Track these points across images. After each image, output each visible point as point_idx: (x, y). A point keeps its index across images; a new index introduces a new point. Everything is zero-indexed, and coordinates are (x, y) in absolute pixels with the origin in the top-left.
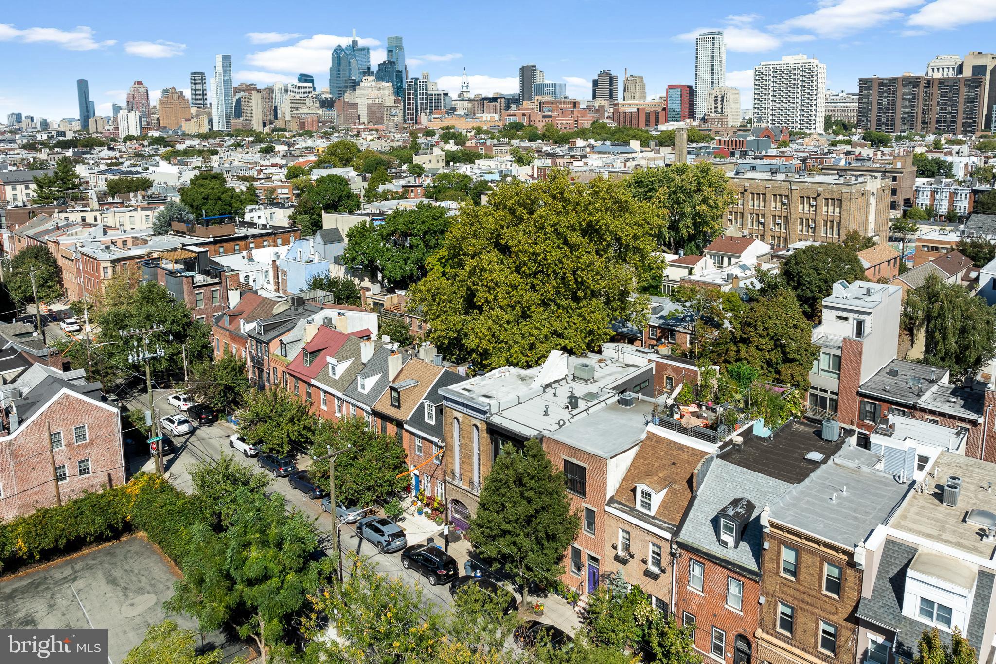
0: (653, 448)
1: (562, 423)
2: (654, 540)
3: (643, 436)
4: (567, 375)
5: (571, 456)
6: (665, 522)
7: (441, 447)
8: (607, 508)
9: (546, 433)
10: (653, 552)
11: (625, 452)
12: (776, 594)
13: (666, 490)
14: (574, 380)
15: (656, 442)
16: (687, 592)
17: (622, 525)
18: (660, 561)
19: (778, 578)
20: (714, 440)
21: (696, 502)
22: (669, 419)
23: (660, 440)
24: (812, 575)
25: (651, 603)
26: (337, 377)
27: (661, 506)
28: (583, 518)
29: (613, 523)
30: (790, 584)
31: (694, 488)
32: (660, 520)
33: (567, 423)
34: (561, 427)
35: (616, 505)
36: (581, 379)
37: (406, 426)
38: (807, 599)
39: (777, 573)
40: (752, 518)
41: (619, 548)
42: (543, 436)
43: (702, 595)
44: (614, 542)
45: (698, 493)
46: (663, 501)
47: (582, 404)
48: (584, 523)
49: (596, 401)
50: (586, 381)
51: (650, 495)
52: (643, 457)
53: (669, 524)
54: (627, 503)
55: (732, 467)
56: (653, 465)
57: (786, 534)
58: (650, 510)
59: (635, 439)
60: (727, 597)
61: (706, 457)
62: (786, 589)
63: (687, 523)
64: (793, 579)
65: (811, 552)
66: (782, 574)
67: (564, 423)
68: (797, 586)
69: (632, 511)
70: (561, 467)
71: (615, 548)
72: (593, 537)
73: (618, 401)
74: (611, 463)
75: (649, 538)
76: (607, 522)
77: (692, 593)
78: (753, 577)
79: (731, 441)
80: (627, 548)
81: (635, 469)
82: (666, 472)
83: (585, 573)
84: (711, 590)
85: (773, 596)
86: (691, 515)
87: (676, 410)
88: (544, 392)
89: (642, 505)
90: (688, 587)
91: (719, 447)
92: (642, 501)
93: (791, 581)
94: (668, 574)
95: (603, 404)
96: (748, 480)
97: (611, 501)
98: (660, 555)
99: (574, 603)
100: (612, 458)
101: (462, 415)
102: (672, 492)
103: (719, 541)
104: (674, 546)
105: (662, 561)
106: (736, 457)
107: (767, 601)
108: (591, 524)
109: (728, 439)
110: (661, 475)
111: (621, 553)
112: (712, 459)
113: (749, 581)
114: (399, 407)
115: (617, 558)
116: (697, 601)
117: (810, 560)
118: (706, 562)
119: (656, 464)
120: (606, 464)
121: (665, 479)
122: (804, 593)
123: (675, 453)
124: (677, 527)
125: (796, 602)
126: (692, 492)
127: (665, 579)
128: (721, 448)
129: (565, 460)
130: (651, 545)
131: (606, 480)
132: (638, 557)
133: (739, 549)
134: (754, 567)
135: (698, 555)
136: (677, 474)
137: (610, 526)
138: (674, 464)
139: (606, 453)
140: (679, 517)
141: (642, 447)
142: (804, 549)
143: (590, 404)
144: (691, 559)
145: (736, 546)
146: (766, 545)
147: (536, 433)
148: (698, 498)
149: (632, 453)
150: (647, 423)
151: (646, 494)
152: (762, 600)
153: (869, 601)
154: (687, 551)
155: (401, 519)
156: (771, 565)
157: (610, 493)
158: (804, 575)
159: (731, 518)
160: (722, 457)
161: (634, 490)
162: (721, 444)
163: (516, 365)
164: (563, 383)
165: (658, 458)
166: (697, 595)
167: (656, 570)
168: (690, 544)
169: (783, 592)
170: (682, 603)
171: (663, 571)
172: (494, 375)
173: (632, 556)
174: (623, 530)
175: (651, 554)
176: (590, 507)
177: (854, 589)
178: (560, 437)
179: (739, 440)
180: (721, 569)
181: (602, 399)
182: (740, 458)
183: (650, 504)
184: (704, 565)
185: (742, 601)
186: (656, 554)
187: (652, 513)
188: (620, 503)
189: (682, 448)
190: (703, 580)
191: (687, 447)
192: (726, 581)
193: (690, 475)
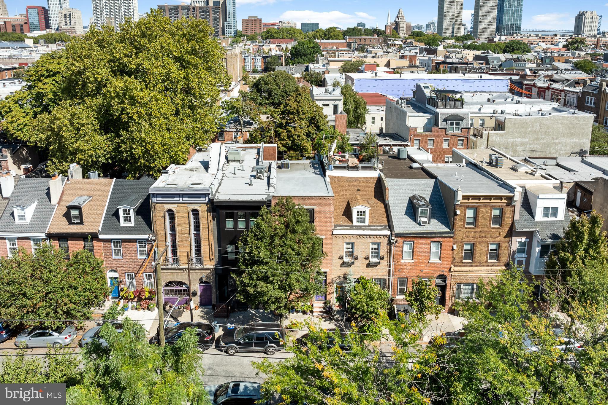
0: (339, 184)
2: (374, 239)
3: (328, 180)
6: (378, 226)
8: (334, 232)
9: (272, 194)
10: (372, 249)
12: (464, 240)
14: (228, 163)
15: (338, 180)
16: (401, 264)
17: (345, 240)
18: (378, 253)
19: (464, 229)
21: (390, 206)
23: (340, 179)
24: (485, 219)
27: (369, 217)
29: (340, 241)
30: (472, 230)
31: (387, 199)
32: (374, 226)
34: (275, 188)
35: (338, 228)
36: (235, 161)
38: (482, 235)
39: (464, 226)
41: (345, 257)
42: (272, 197)
43: (413, 261)
44: (340, 254)
45: (389, 201)
46: (369, 214)
51: (364, 212)
53: (382, 226)
54: (346, 224)
55: (395, 180)
56: (346, 195)
57: (471, 201)
58: (364, 222)
60: (430, 256)
62: (469, 234)
63: (393, 221)
64: (472, 226)
65: (485, 206)
66: (466, 226)
68: (477, 229)
69: (352, 227)
71: (341, 258)
73: (279, 167)
75: (370, 240)
76: (334, 242)
77: (405, 264)
78: (448, 235)
81: (336, 202)
84: (420, 256)
85: (461, 242)
86: (392, 215)
89: (357, 221)
90: (402, 261)
92: (358, 218)
93: (473, 228)
94: (385, 258)
96: (409, 185)
97: (335, 226)
98: (378, 249)
99: (311, 312)
101: (176, 205)
103: (419, 224)
104: (393, 238)
105: (381, 252)
107: (457, 247)
111: (346, 260)
113: (445, 239)
114: (81, 223)
115: (343, 265)
116: (409, 267)
117: (484, 211)
118: (415, 240)
119: (348, 194)
120: (333, 200)
121: (363, 200)
122: (481, 232)
123: (356, 183)
124: (389, 225)
125: (476, 240)
126: (384, 202)
127: (384, 263)
130: (371, 244)
131: (333, 212)
132: (361, 257)
133: (432, 223)
135: (409, 237)
136: (365, 195)
137: (337, 244)
139: (328, 193)
140: (385, 219)
142: (480, 206)
144: (404, 241)
145: (430, 222)
146: (458, 212)
148: (390, 204)
151: (361, 212)
152: (455, 247)
153: (518, 220)
154: (401, 237)
156: (461, 223)
158: (481, 221)
159: (426, 206)
161: (346, 214)
164: (225, 166)
165: (346, 190)
166: (409, 263)
167: (376, 260)
168: (402, 232)
169: (467, 237)
170: (397, 273)
171: (382, 258)
173: (356, 258)
174: (347, 243)
175: (371, 251)
177: (509, 218)
178: (284, 194)
180: (426, 239)
183: (364, 219)
184: (413, 242)
185: (441, 253)
186: (375, 249)
187: (367, 223)
188: (340, 226)
189: (357, 179)
190: (413, 252)
191: (360, 178)
192: (429, 245)
193: (374, 193)
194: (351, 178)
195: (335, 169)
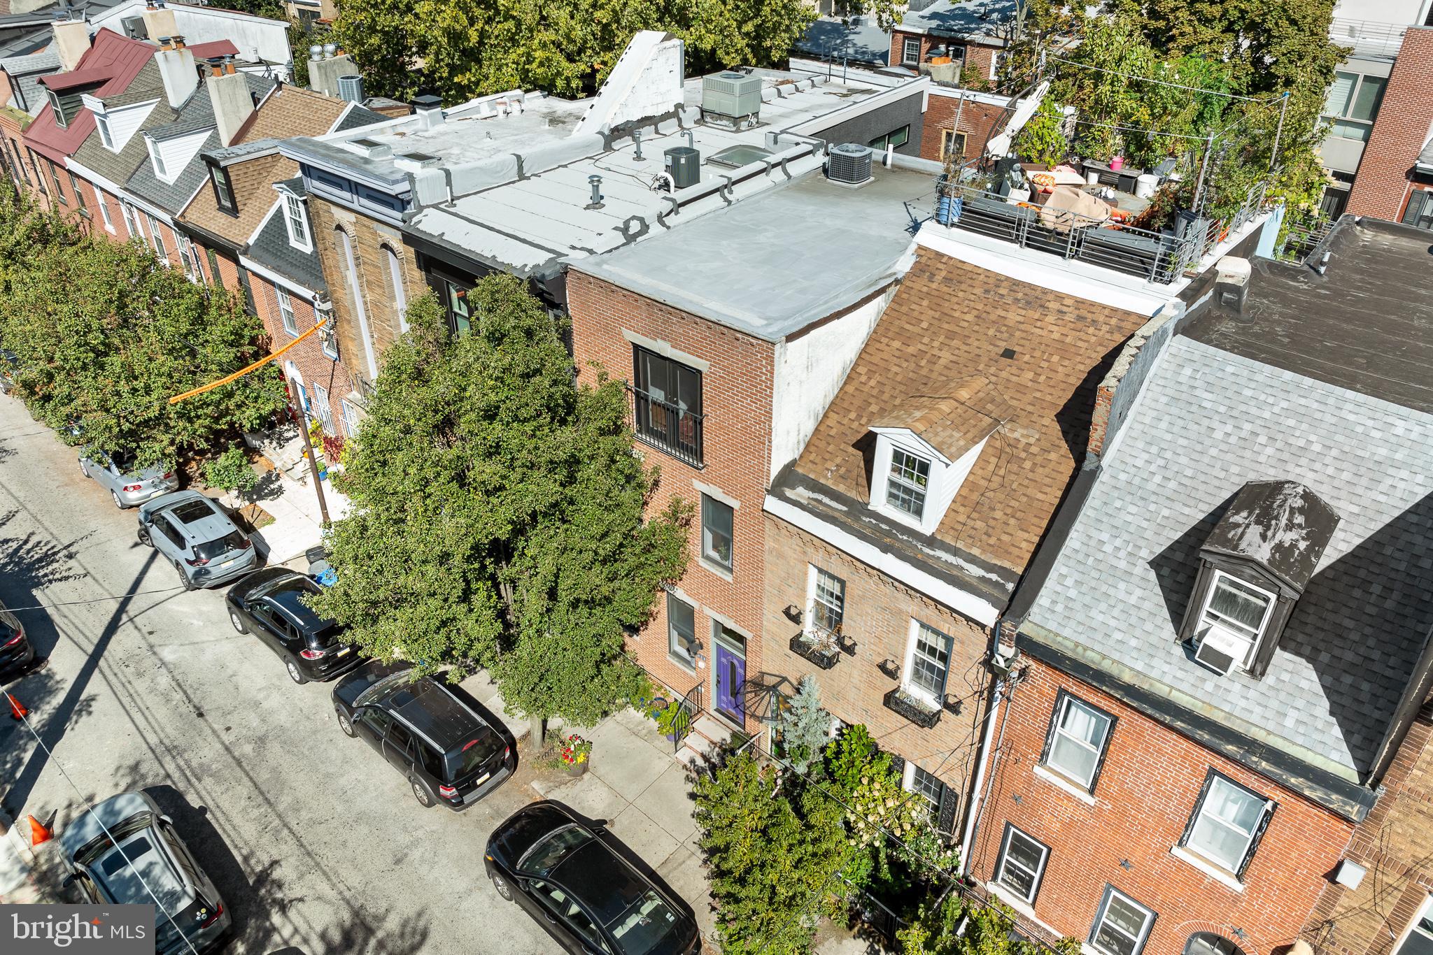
0: (936, 301)
1: (635, 227)
2: (930, 614)
3: (904, 265)
4: (679, 106)
5: (655, 335)
6: (972, 560)
7: (327, 313)
8: (772, 504)
9: (577, 260)
10: (921, 645)
11: (838, 315)
13: (977, 449)
14: (701, 121)
15: (947, 280)
16: (1030, 780)
17: (819, 558)
18: (943, 675)
20: (1160, 270)
21: (1096, 490)
22: (993, 207)
23: (959, 273)
25: (899, 784)
26: (117, 148)
27: (961, 499)
28: (697, 521)
29: (791, 548)
31: (1092, 445)
32: (955, 552)
33: (655, 229)
34: (631, 239)
35: (801, 493)
36: (721, 116)
37: (244, 260)
40: (1323, 563)
41: (809, 619)
42: (566, 270)
43: (1091, 801)
44: (791, 599)
45: (1105, 462)
46: (969, 484)
47: (710, 177)
48: (699, 540)
49: (758, 165)
50: (736, 121)
51: (924, 468)
52: (901, 333)
53: (990, 568)
54: (841, 488)
55: (1234, 364)
56: (934, 360)
58: (919, 512)
59: (875, 273)
60: (1188, 826)
61: (1146, 330)
63: (1059, 566)
67: (645, 228)
69: (855, 515)
70: (623, 371)
71: (794, 617)
72: (728, 578)
73: (825, 170)
74: (791, 358)
75: (911, 606)
76: (769, 544)
77: (1049, 787)
78: (1336, 801)
79: (1213, 272)
80: (834, 621)
81: (871, 373)
82: (980, 382)
83: (707, 666)
84: (1129, 796)
86: (1074, 539)
87: (1016, 176)
88: (608, 147)
89: (891, 495)
90: (1038, 770)
91: (1183, 295)
92: (893, 484)
94: (966, 716)
95: (777, 174)
96: (1301, 416)
97: (789, 476)
98: (944, 658)
99: (678, 736)
100: (791, 338)
101: (352, 217)
102: (1004, 453)
103: (1189, 646)
104: (1006, 650)
105: (952, 679)
106: (1228, 326)
107: (1370, 882)
108: (724, 542)
109: (1204, 264)
110: (964, 394)
111: (810, 630)
112: (1161, 337)
113: (1303, 806)
115: (797, 645)
116: (1066, 812)
118: (1125, 715)
119: (946, 356)
120: (771, 360)
121: (979, 408)
123: (1013, 316)
124: (1021, 580)
126: (1080, 457)
127: (956, 730)
128: (1188, 296)
129: (636, 347)
130: (915, 627)
131: (769, 414)
132: (869, 652)
133: (1269, 679)
134: (1341, 763)
135: (1093, 687)
136: (1021, 389)
137: (781, 555)
138: (1009, 354)
139: (770, 320)
140: (1026, 543)
141: (897, 300)
143: (735, 174)
144: (1062, 692)
145: (1259, 666)
147: (541, 258)
148: (1103, 477)
149: (862, 322)
150: (915, 227)
151: (911, 462)
152: (1352, 876)
154: (1051, 667)
155: (272, 493)
157: (783, 450)
159: (1263, 574)
160: (1192, 328)
161: (867, 445)
162: (1183, 283)
163: (548, 88)
164: (669, 126)
165: (951, 335)
166: (1069, 797)
167: (928, 700)
168: (1067, 649)
170: (1005, 805)
171: (954, 708)
172: (476, 110)
173: (849, 648)
174: (821, 571)
175: (912, 650)
176: (718, 494)
178: (623, 272)
179: (1237, 270)
180: (1185, 744)
181: (773, 159)
182: (1244, 331)
183: (921, 497)
184: (1115, 720)
185: (1251, 853)
186: (932, 651)
187: (928, 524)
188: (815, 486)
189: (1035, 298)
190: (1101, 762)
191: (1059, 297)
192: (1196, 784)
193: (1069, 395)
194: (1015, 284)
195: (962, 225)
